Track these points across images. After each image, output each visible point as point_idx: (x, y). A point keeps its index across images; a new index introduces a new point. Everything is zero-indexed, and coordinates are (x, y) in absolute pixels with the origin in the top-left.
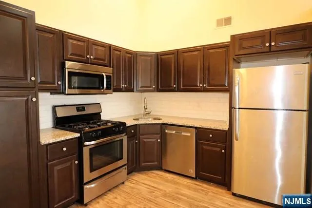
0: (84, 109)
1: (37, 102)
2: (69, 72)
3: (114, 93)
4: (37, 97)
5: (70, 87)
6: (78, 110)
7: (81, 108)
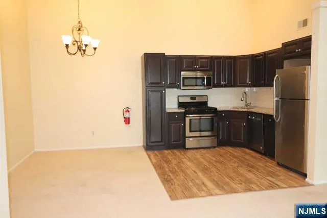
0: (195, 99)
1: (165, 93)
2: (183, 78)
3: (213, 88)
4: (165, 91)
5: (184, 86)
6: (191, 99)
7: (193, 98)
